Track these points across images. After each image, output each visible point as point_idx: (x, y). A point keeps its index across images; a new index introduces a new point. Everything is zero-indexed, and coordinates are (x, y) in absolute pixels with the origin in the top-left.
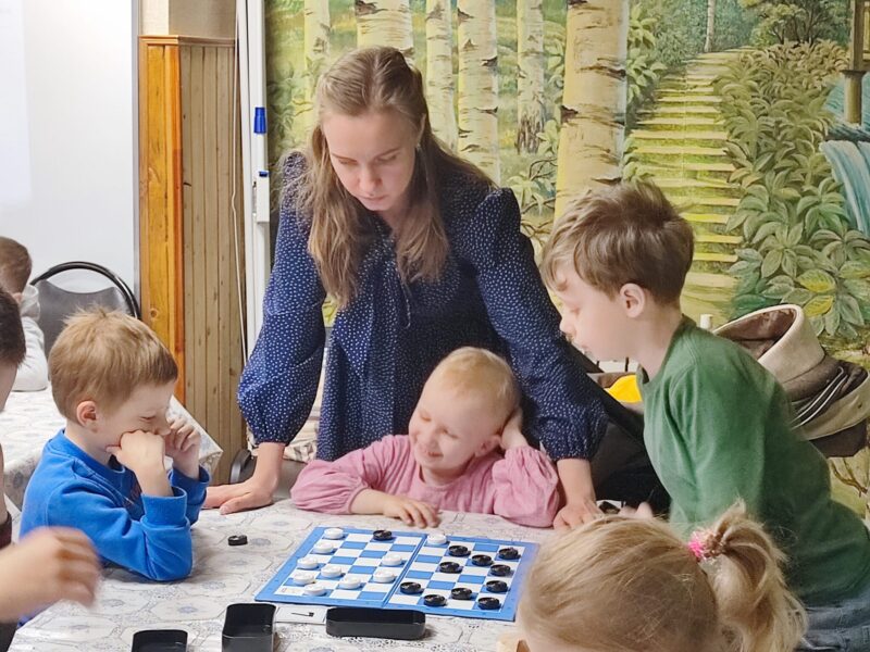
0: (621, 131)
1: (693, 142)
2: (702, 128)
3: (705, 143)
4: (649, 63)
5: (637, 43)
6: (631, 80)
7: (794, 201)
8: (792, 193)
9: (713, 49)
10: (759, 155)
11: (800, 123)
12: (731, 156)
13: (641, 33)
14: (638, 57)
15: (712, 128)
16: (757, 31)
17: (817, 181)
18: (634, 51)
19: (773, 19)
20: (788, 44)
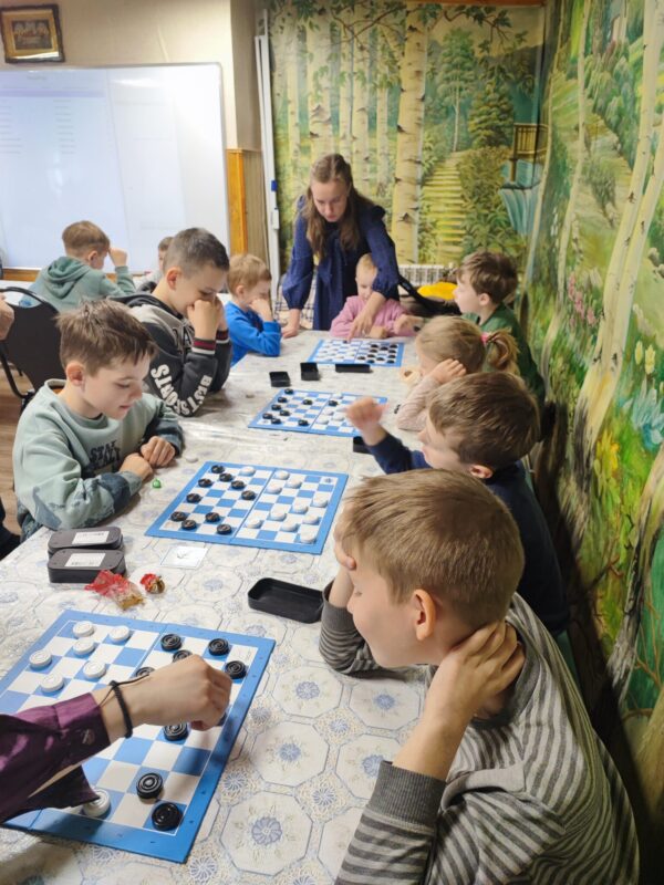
0: (419, 186)
1: (447, 191)
2: (451, 185)
3: (452, 192)
4: (431, 157)
5: (426, 149)
6: (423, 165)
7: (486, 216)
8: (486, 212)
9: (457, 150)
10: (474, 195)
11: (490, 182)
12: (463, 197)
13: (428, 144)
14: (426, 155)
15: (456, 185)
16: (475, 142)
17: (496, 206)
18: (425, 152)
19: (482, 137)
20: (488, 147)
